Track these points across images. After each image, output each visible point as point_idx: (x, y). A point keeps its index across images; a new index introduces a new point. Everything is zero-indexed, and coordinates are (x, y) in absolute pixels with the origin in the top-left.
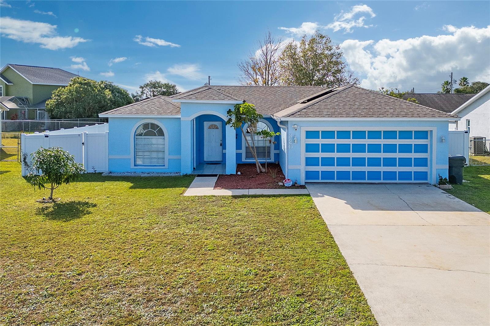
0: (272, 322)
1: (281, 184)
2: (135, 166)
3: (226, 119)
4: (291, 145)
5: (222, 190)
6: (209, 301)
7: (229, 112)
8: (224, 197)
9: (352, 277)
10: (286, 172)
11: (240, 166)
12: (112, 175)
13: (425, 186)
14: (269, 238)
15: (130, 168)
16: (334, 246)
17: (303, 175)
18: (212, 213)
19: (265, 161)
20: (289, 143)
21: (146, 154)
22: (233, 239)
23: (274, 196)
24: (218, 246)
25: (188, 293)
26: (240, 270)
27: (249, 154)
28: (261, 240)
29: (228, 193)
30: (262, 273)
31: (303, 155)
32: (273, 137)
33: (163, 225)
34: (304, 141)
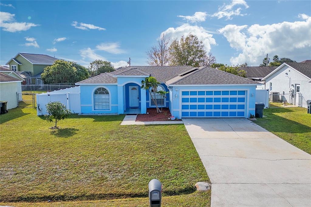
0: (164, 179)
1: (169, 118)
2: (94, 110)
3: (141, 85)
4: (174, 99)
5: (140, 122)
6: (137, 171)
7: (142, 81)
8: (141, 125)
9: (201, 161)
10: (172, 113)
11: (148, 109)
12: (83, 114)
13: (243, 119)
14: (163, 145)
15: (92, 111)
16: (193, 148)
17: (181, 114)
18: (135, 133)
19: (161, 106)
20: (173, 98)
21: (100, 103)
22: (146, 145)
23: (166, 125)
24: (139, 148)
25: (127, 168)
26: (150, 158)
27: (153, 103)
28: (159, 145)
29: (143, 123)
30: (160, 160)
31: (181, 104)
32: (166, 94)
33: (112, 139)
34: (181, 97)
